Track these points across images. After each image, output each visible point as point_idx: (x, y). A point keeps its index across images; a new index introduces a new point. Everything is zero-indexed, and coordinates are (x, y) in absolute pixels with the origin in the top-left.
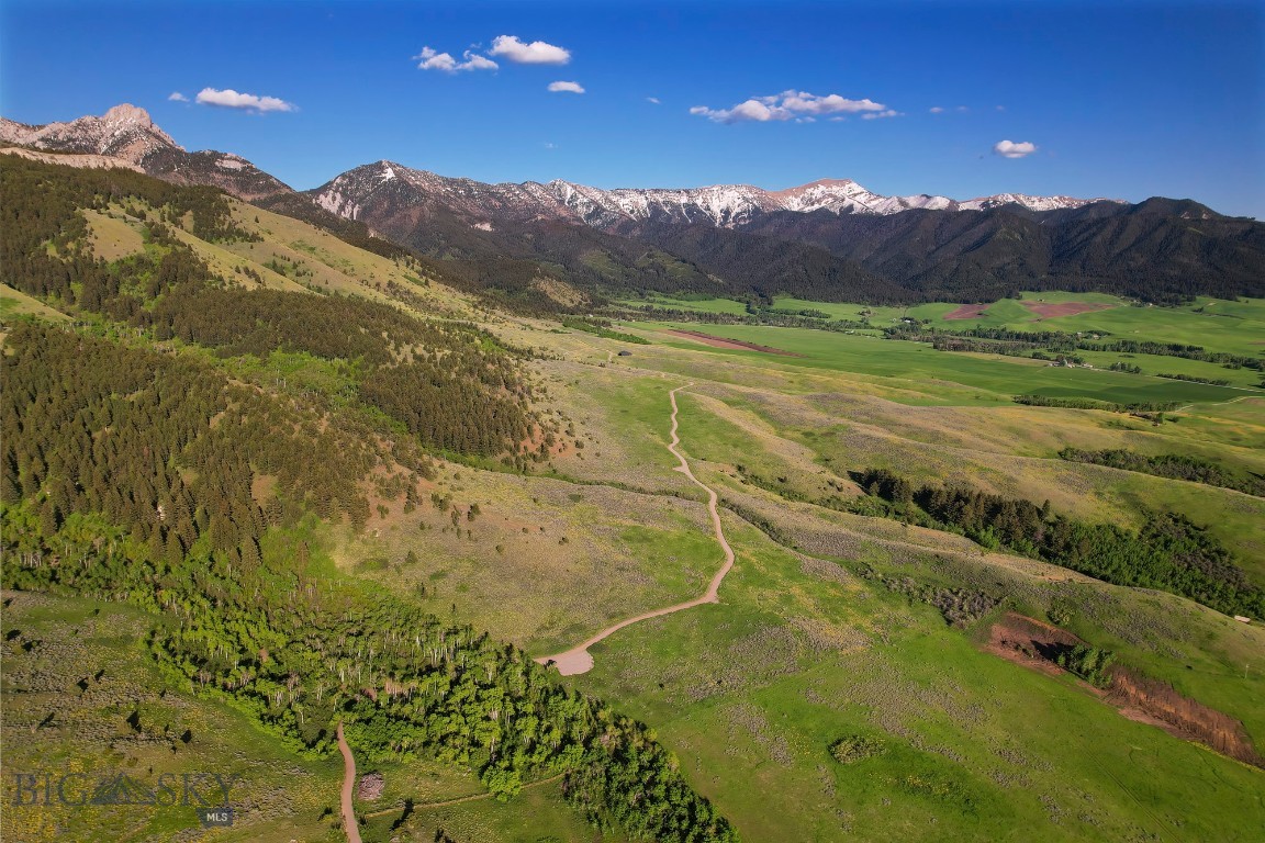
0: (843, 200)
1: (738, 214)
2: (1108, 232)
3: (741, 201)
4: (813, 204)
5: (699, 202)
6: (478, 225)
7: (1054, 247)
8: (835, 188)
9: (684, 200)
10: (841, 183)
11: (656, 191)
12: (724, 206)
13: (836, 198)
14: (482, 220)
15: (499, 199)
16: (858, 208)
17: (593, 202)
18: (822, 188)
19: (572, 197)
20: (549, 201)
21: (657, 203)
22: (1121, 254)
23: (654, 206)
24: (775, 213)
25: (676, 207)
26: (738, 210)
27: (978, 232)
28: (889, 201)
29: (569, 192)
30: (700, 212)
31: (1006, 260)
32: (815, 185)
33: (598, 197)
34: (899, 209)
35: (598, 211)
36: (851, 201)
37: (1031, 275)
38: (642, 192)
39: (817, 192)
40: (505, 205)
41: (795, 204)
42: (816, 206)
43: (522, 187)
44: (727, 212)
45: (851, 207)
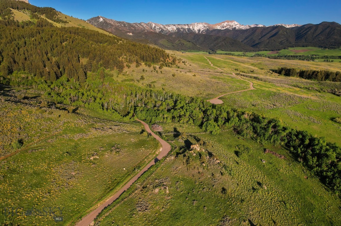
0: (233, 26)
1: (202, 31)
2: (312, 31)
3: (203, 27)
4: (224, 28)
5: (191, 28)
6: (128, 34)
7: (296, 36)
8: (230, 23)
9: (187, 27)
10: (232, 22)
11: (179, 25)
12: (198, 29)
13: (230, 26)
14: (130, 32)
15: (133, 27)
16: (237, 28)
17: (160, 28)
18: (226, 23)
19: (154, 27)
20: (147, 28)
21: (179, 28)
22: (316, 36)
23: (178, 29)
24: (213, 30)
25: (184, 29)
26: (202, 30)
27: (274, 32)
28: (246, 26)
29: (154, 25)
30: (191, 30)
31: (282, 39)
32: (224, 22)
33: (162, 27)
34: (248, 28)
35: (162, 30)
36: (235, 26)
37: (290, 43)
38: (175, 25)
39: (225, 24)
40: (135, 29)
41: (219, 28)
42: (225, 28)
43: (140, 24)
44: (199, 30)
45: (235, 28)
